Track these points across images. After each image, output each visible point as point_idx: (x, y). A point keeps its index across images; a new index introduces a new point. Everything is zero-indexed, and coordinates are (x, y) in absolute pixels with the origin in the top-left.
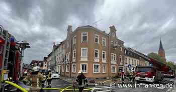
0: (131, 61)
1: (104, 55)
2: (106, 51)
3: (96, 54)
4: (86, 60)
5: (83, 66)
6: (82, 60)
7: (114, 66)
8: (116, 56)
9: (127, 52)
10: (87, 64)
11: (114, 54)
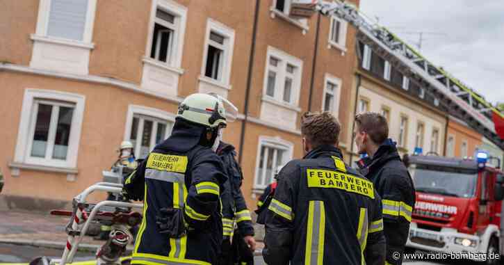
0: (412, 126)
1: (214, 54)
2: (231, 25)
3: (162, 36)
4: (79, 66)
5: (44, 113)
6: (41, 61)
7: (277, 140)
8: (297, 78)
9: (379, 58)
10: (80, 101)
11: (286, 58)
